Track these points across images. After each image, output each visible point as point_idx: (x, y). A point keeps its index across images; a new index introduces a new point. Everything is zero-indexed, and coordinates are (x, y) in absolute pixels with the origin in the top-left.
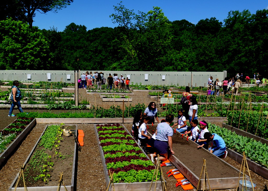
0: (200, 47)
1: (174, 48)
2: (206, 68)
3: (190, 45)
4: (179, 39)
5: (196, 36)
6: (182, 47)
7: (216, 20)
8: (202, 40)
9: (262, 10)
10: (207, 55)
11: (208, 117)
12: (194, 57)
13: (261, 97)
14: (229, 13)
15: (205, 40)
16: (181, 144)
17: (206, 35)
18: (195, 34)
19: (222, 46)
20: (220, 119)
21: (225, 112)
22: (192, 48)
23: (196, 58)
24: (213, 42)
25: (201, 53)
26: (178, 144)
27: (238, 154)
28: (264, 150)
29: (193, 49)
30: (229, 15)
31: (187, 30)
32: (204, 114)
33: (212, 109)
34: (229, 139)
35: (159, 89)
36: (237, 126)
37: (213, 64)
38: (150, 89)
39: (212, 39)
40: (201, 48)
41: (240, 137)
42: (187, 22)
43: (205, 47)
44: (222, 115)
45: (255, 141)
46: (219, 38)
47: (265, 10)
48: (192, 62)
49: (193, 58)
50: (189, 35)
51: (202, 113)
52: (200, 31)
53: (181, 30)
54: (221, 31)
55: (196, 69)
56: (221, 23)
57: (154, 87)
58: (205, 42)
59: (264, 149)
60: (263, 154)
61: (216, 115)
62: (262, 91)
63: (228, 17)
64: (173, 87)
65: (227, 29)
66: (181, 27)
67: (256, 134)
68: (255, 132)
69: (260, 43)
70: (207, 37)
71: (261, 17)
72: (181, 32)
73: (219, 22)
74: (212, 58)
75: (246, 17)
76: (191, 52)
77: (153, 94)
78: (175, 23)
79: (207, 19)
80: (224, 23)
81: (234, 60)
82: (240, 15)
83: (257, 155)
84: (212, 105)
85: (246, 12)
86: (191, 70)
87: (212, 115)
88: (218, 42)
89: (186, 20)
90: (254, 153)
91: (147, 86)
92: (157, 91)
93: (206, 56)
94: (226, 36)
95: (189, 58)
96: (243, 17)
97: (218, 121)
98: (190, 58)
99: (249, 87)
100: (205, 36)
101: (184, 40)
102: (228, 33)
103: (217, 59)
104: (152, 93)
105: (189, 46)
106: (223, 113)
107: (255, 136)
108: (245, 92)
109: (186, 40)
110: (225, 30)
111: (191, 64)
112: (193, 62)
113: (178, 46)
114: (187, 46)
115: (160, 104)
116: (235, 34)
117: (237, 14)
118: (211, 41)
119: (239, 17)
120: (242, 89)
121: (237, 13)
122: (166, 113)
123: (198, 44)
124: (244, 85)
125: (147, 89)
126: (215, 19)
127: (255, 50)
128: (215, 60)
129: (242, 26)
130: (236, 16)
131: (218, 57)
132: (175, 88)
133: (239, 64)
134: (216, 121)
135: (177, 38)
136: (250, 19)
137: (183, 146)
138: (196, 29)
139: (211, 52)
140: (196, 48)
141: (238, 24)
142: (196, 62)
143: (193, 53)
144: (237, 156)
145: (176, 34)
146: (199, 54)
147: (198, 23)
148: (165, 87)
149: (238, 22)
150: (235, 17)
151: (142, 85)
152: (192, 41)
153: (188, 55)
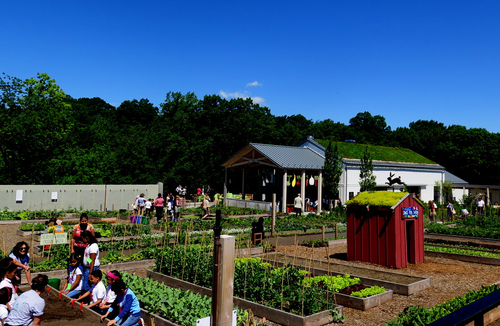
0: (124, 144)
1: (78, 144)
2: (133, 179)
3: (106, 139)
4: (88, 129)
5: (116, 125)
6: (93, 142)
7: (150, 104)
8: (126, 133)
9: (212, 96)
10: (135, 157)
11: (125, 261)
12: (112, 159)
13: (209, 223)
14: (168, 95)
15: (132, 134)
16: (69, 320)
17: (134, 125)
18: (116, 122)
19: (157, 144)
20: (144, 263)
21: (153, 250)
22: (110, 145)
23: (116, 162)
24: (144, 137)
25: (125, 153)
26: (61, 321)
27: (164, 320)
28: (202, 307)
29: (112, 146)
30: (168, 98)
31: (103, 115)
32: (119, 258)
33: (135, 247)
34: (152, 296)
35: (44, 216)
36: (169, 271)
37: (143, 171)
38: (25, 217)
39: (143, 132)
40: (125, 146)
41: (169, 290)
42: (103, 102)
43: (131, 144)
44: (148, 256)
45: (192, 294)
46: (154, 131)
47: (215, 95)
48: (109, 168)
49: (111, 162)
50: (105, 123)
51: (115, 256)
52: (124, 118)
53: (91, 114)
54: (156, 121)
55: (117, 180)
56: (157, 108)
57: (34, 214)
58: (132, 136)
59: (203, 304)
60: (200, 315)
61: (139, 257)
62: (212, 213)
63: (166, 101)
64: (71, 212)
65: (166, 119)
66: (91, 109)
67: (195, 281)
68: (194, 278)
69: (209, 141)
70: (135, 129)
71: (211, 105)
72: (93, 117)
73: (154, 106)
74: (143, 163)
75: (191, 103)
76: (109, 151)
77: (29, 229)
78: (82, 103)
79: (135, 101)
80: (160, 109)
81: (174, 166)
82: (184, 98)
83: (192, 317)
84: (136, 240)
85: (191, 96)
86: (107, 181)
87: (132, 258)
88: (152, 137)
89: (102, 99)
90: (187, 314)
91: (19, 213)
92: (38, 221)
93: (133, 158)
94: (163, 128)
95: (104, 161)
96: (188, 102)
97: (142, 266)
98: (106, 162)
99: (196, 207)
100: (133, 127)
101: (96, 131)
102: (166, 124)
103: (150, 164)
104: (28, 226)
105: (105, 141)
106: (150, 252)
107: (194, 284)
108: (188, 216)
109: (99, 131)
110: (162, 119)
111: (109, 172)
112: (111, 168)
113: (86, 141)
114: (101, 142)
115: (38, 247)
116: (176, 126)
117: (179, 97)
118: (140, 135)
119: (182, 101)
120: (186, 210)
121: (179, 95)
122: (47, 263)
123: (121, 139)
124: (188, 204)
125: (19, 219)
126: (148, 101)
127: (204, 151)
128: (147, 166)
129: (185, 115)
130: (178, 100)
131: (152, 162)
132: (75, 214)
133: (181, 172)
134: (138, 267)
135: (84, 127)
136: (195, 107)
137: (71, 322)
138: (118, 114)
139: (140, 153)
140: (117, 145)
141: (180, 112)
142: (117, 169)
143: (112, 153)
144: (163, 324)
145: (82, 119)
146: (122, 155)
147: (121, 106)
148: (55, 214)
149: (181, 110)
150: (176, 101)
151: (10, 211)
152: (110, 134)
153: (103, 157)
